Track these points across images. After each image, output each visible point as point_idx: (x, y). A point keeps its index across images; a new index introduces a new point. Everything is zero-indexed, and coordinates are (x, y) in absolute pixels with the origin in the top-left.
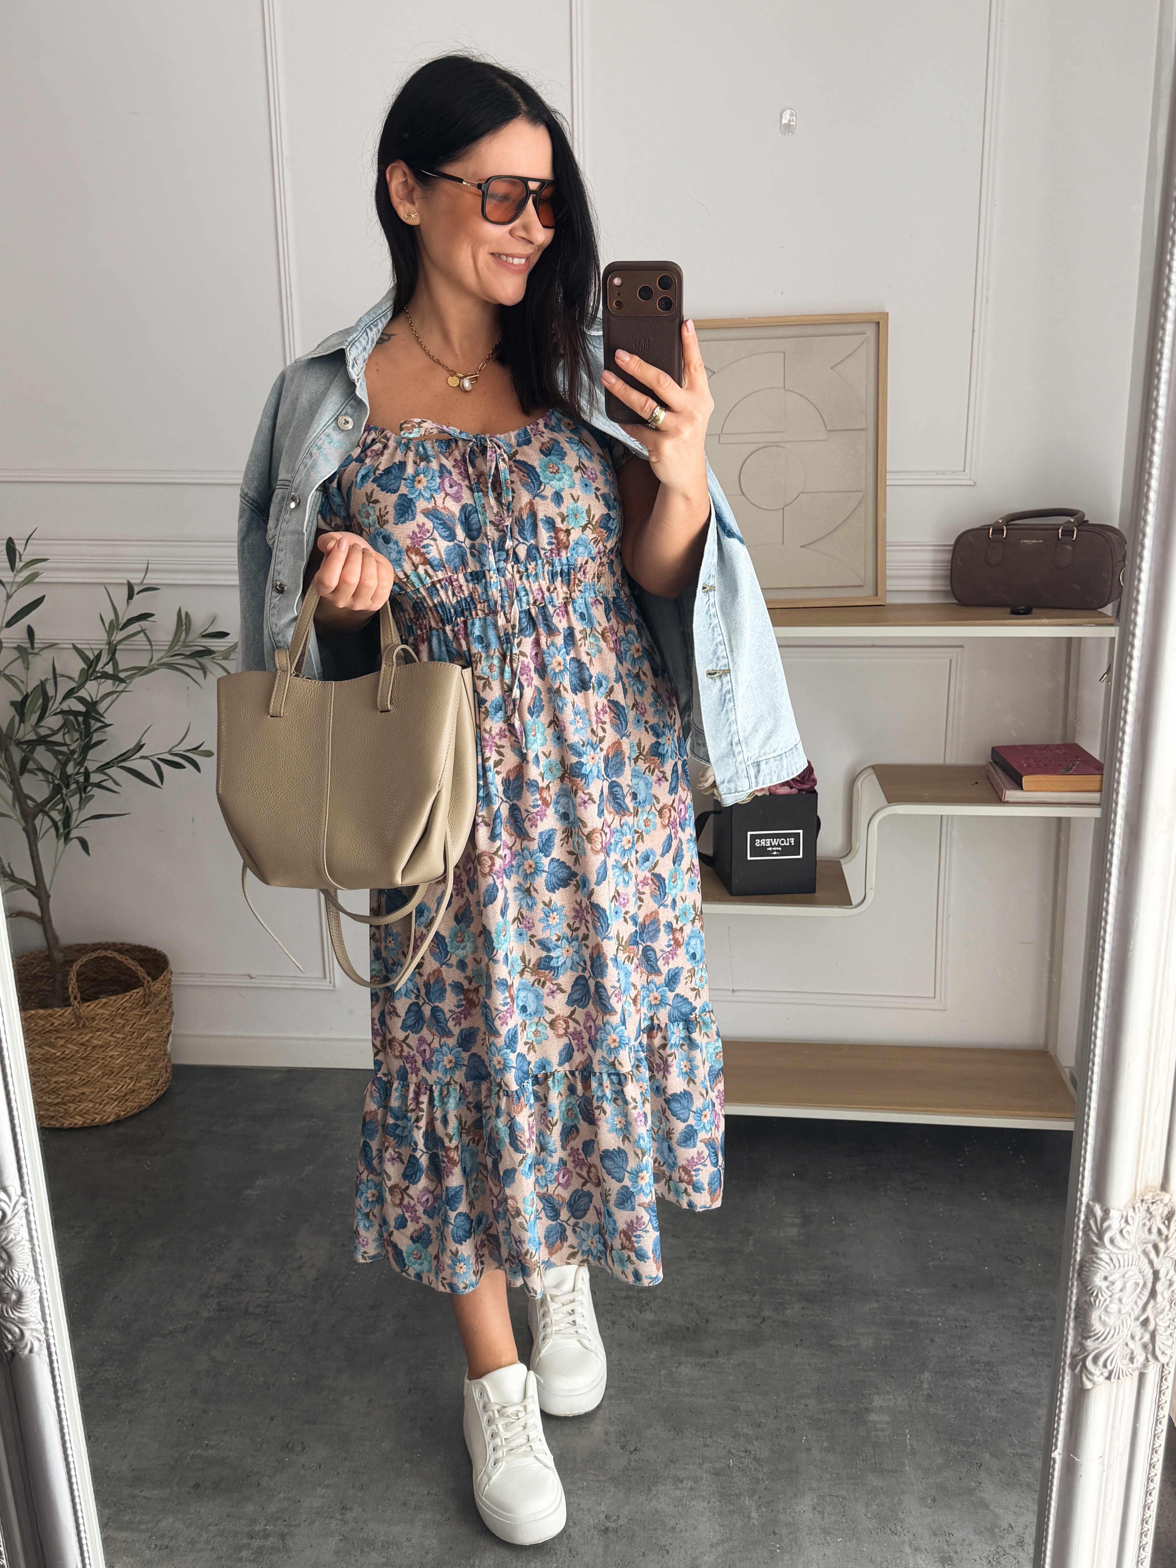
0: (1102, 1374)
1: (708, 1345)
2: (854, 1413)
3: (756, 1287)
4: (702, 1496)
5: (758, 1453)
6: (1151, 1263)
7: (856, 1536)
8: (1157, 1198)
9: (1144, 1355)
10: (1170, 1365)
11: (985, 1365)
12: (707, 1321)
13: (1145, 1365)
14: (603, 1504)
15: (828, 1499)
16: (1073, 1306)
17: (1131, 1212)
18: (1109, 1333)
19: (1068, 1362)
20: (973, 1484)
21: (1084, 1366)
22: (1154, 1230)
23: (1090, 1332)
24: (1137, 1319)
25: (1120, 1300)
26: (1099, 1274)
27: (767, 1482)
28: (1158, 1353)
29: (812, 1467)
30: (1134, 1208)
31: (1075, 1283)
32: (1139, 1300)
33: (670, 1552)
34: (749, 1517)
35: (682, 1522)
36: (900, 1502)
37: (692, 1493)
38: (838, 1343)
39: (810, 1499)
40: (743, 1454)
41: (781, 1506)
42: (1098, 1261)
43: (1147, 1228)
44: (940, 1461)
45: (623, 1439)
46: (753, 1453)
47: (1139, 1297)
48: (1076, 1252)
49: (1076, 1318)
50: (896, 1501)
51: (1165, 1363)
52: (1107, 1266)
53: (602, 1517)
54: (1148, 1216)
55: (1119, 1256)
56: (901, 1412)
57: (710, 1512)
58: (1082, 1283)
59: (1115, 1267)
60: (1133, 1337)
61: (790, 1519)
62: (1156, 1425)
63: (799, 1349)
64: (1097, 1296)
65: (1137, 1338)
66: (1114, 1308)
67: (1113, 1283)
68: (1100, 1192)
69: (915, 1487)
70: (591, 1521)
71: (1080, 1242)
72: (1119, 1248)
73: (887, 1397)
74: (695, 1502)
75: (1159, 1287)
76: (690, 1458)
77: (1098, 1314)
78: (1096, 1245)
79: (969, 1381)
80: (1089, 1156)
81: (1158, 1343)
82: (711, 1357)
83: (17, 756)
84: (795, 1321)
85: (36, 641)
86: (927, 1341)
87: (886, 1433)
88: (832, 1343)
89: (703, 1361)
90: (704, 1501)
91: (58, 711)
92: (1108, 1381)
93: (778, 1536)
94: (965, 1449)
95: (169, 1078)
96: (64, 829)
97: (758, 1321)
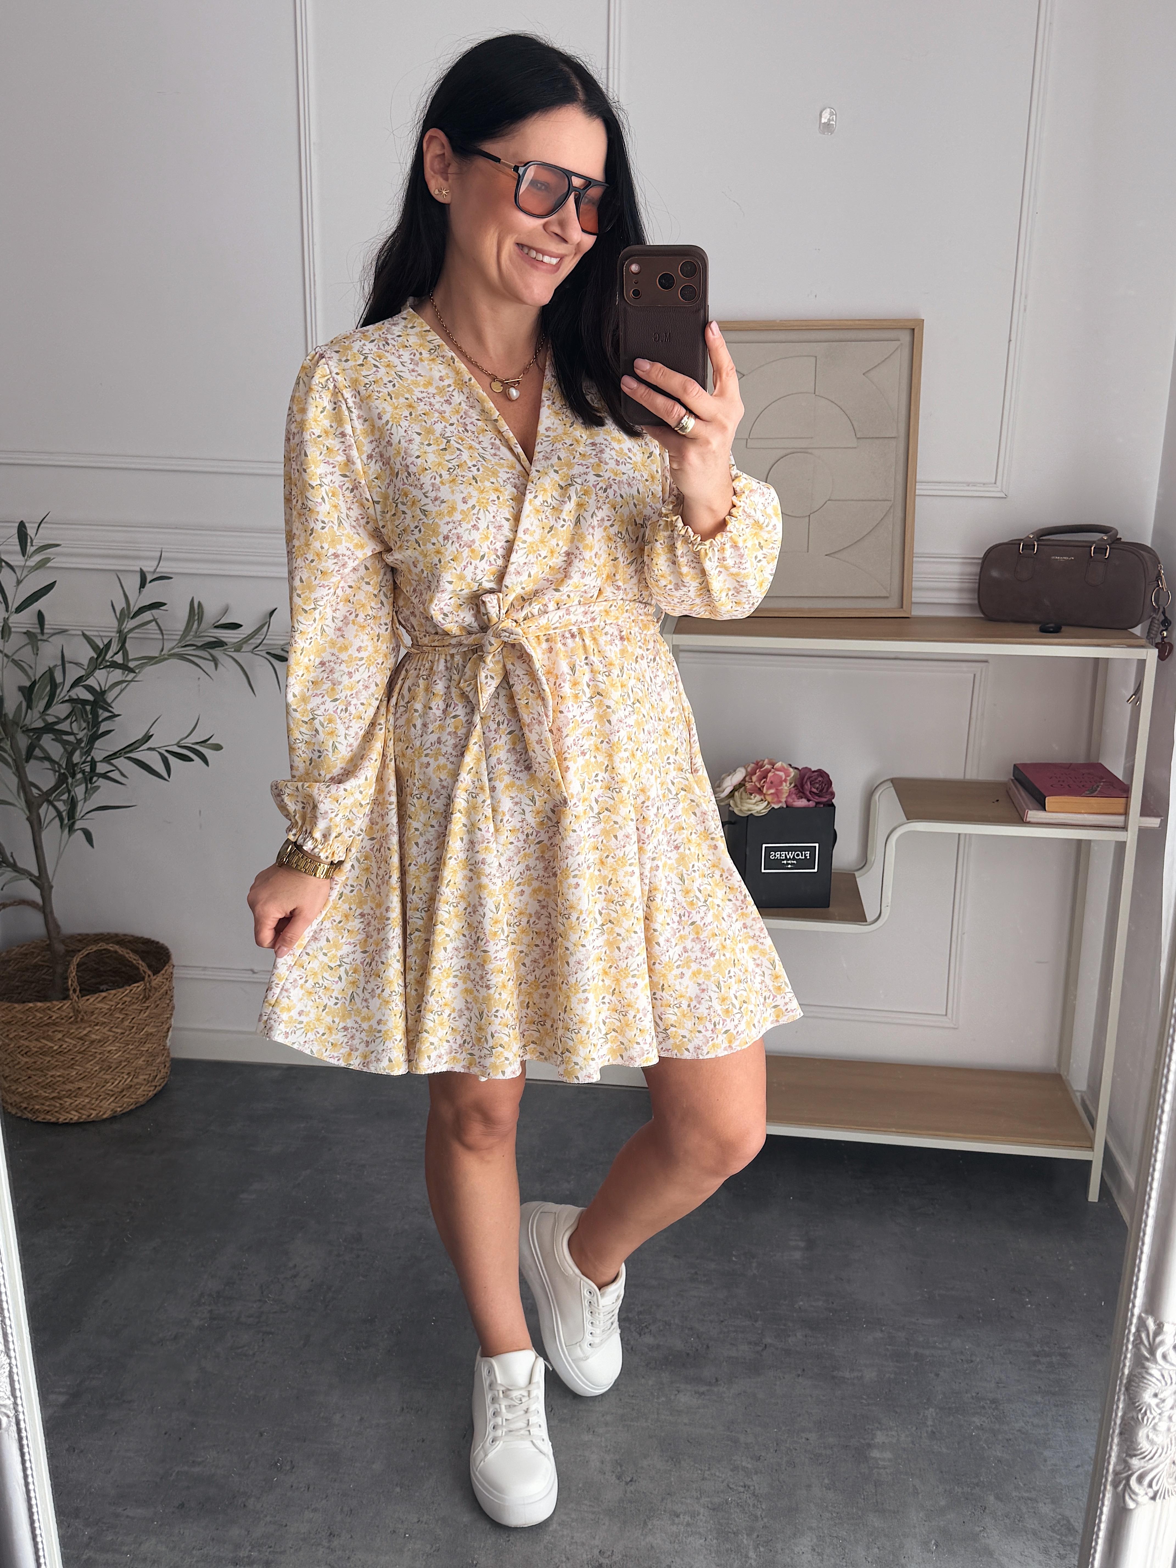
0: (1146, 1494)
1: (708, 1372)
2: (856, 1449)
3: (758, 1312)
4: (700, 1533)
5: (757, 1488)
11: (991, 1403)
12: (708, 1347)
14: (597, 1537)
15: (828, 1540)
16: (1118, 1421)
18: (1156, 1452)
19: (1110, 1479)
20: (977, 1529)
21: (1127, 1484)
23: (1136, 1449)
25: (1170, 1418)
26: (1148, 1391)
27: (765, 1520)
29: (811, 1505)
31: (1122, 1398)
34: (747, 1556)
35: (678, 1560)
36: (901, 1546)
37: (689, 1529)
38: (841, 1374)
39: (809, 1539)
40: (742, 1489)
41: (779, 1546)
42: (1148, 1377)
44: (943, 1503)
45: (619, 1469)
46: (752, 1488)
48: (1124, 1365)
49: (1121, 1434)
50: (897, 1545)
52: (1157, 1383)
53: (596, 1552)
55: (1171, 1373)
56: (904, 1449)
57: (707, 1549)
58: (1130, 1399)
59: (1166, 1384)
61: (789, 1560)
63: (800, 1380)
64: (1145, 1412)
66: (1163, 1426)
67: (1163, 1401)
68: (1154, 1305)
69: (917, 1530)
70: (585, 1556)
71: (1129, 1355)
72: (1172, 1364)
73: (890, 1433)
74: (692, 1539)
76: (688, 1491)
77: (1145, 1432)
78: (1147, 1359)
79: (974, 1419)
80: (1144, 1266)
82: (710, 1384)
83: (23, 742)
84: (798, 1349)
85: (46, 626)
86: (932, 1375)
87: (888, 1471)
88: (835, 1373)
89: (703, 1389)
90: (701, 1538)
91: (67, 698)
92: (1152, 1501)
94: (969, 1491)
95: (167, 1073)
96: (69, 820)
97: (760, 1348)
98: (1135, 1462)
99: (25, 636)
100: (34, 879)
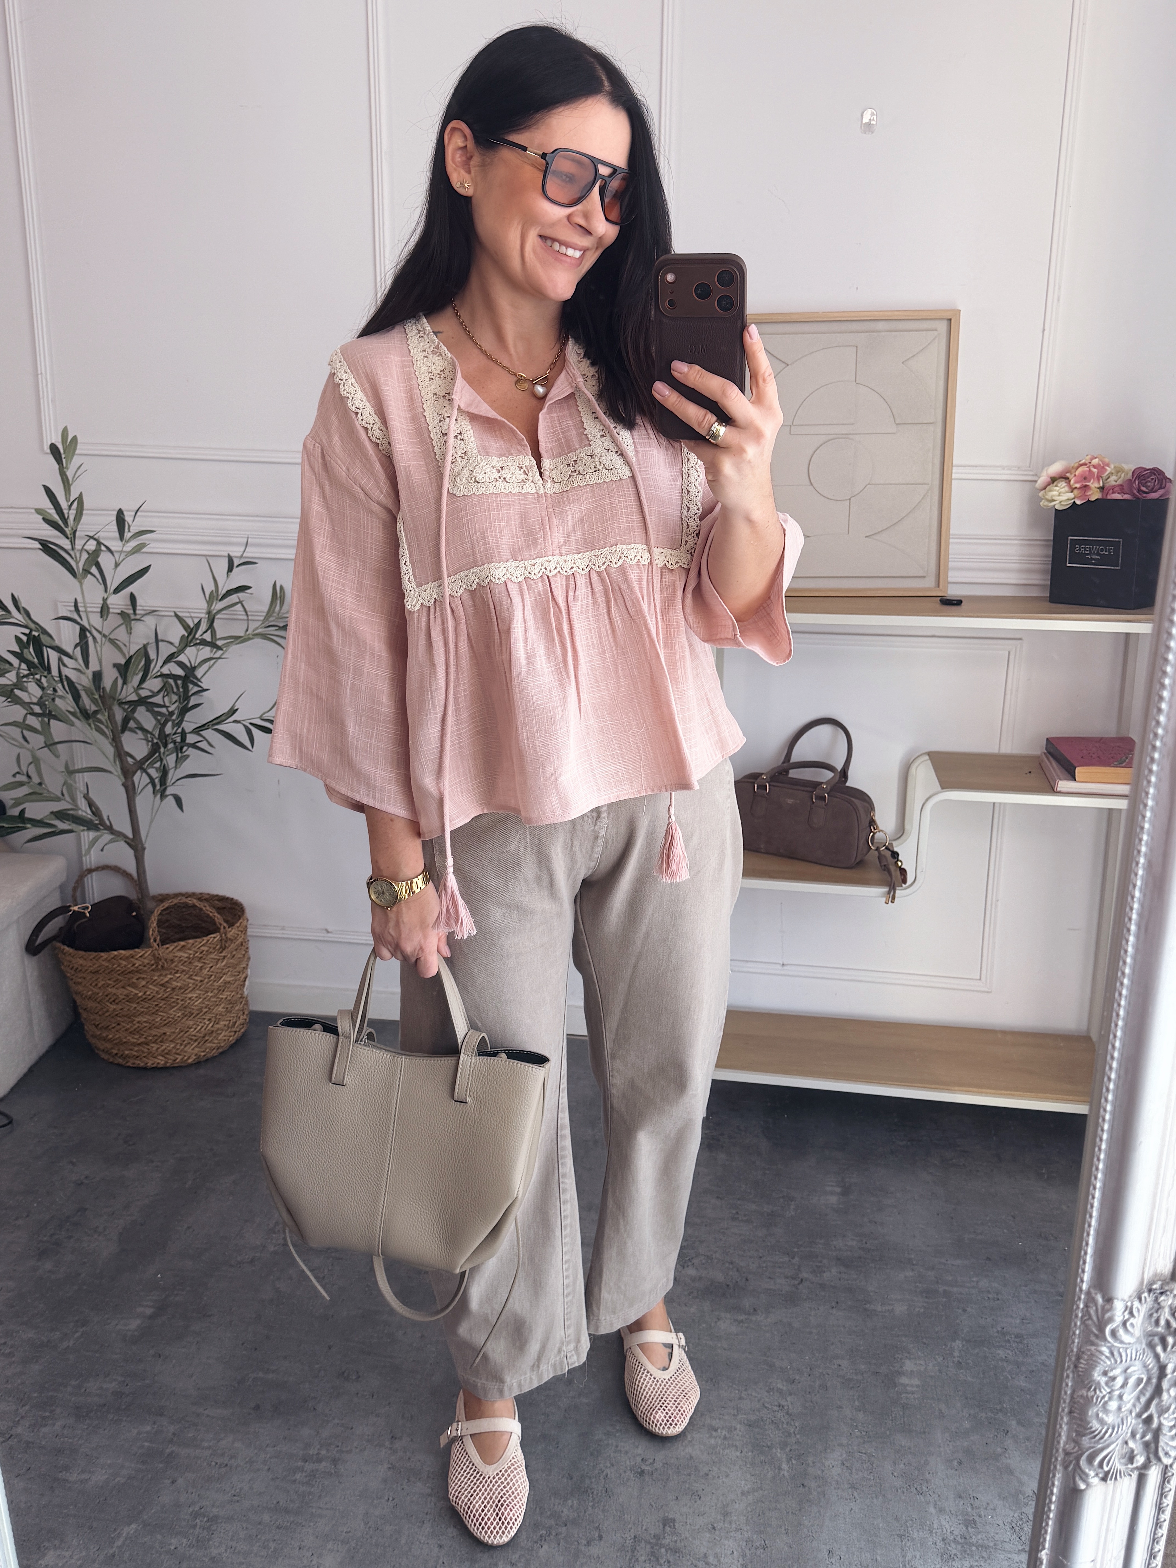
1: (747, 1303)
2: (886, 1375)
3: (796, 1250)
4: (736, 1446)
5: (791, 1407)
7: (883, 1492)
11: (1016, 1337)
12: (747, 1280)
15: (857, 1456)
20: (999, 1450)
27: (798, 1436)
29: (842, 1424)
33: (702, 1498)
34: (780, 1469)
35: (715, 1469)
36: (927, 1463)
37: (726, 1442)
38: (872, 1307)
39: (839, 1454)
40: (776, 1408)
41: (810, 1460)
44: (967, 1425)
46: (786, 1408)
50: (922, 1462)
53: (639, 1461)
56: (931, 1377)
57: (742, 1461)
61: (819, 1472)
63: (834, 1311)
69: (942, 1449)
73: (918, 1362)
74: (729, 1451)
79: (999, 1352)
82: (749, 1314)
83: (119, 715)
84: (832, 1284)
85: (138, 607)
86: (960, 1311)
87: (916, 1396)
88: (867, 1306)
89: (742, 1317)
90: (737, 1451)
91: (159, 674)
93: (807, 1488)
94: (992, 1415)
95: (246, 1019)
96: (161, 786)
97: (796, 1282)
99: (119, 616)
100: (129, 841)
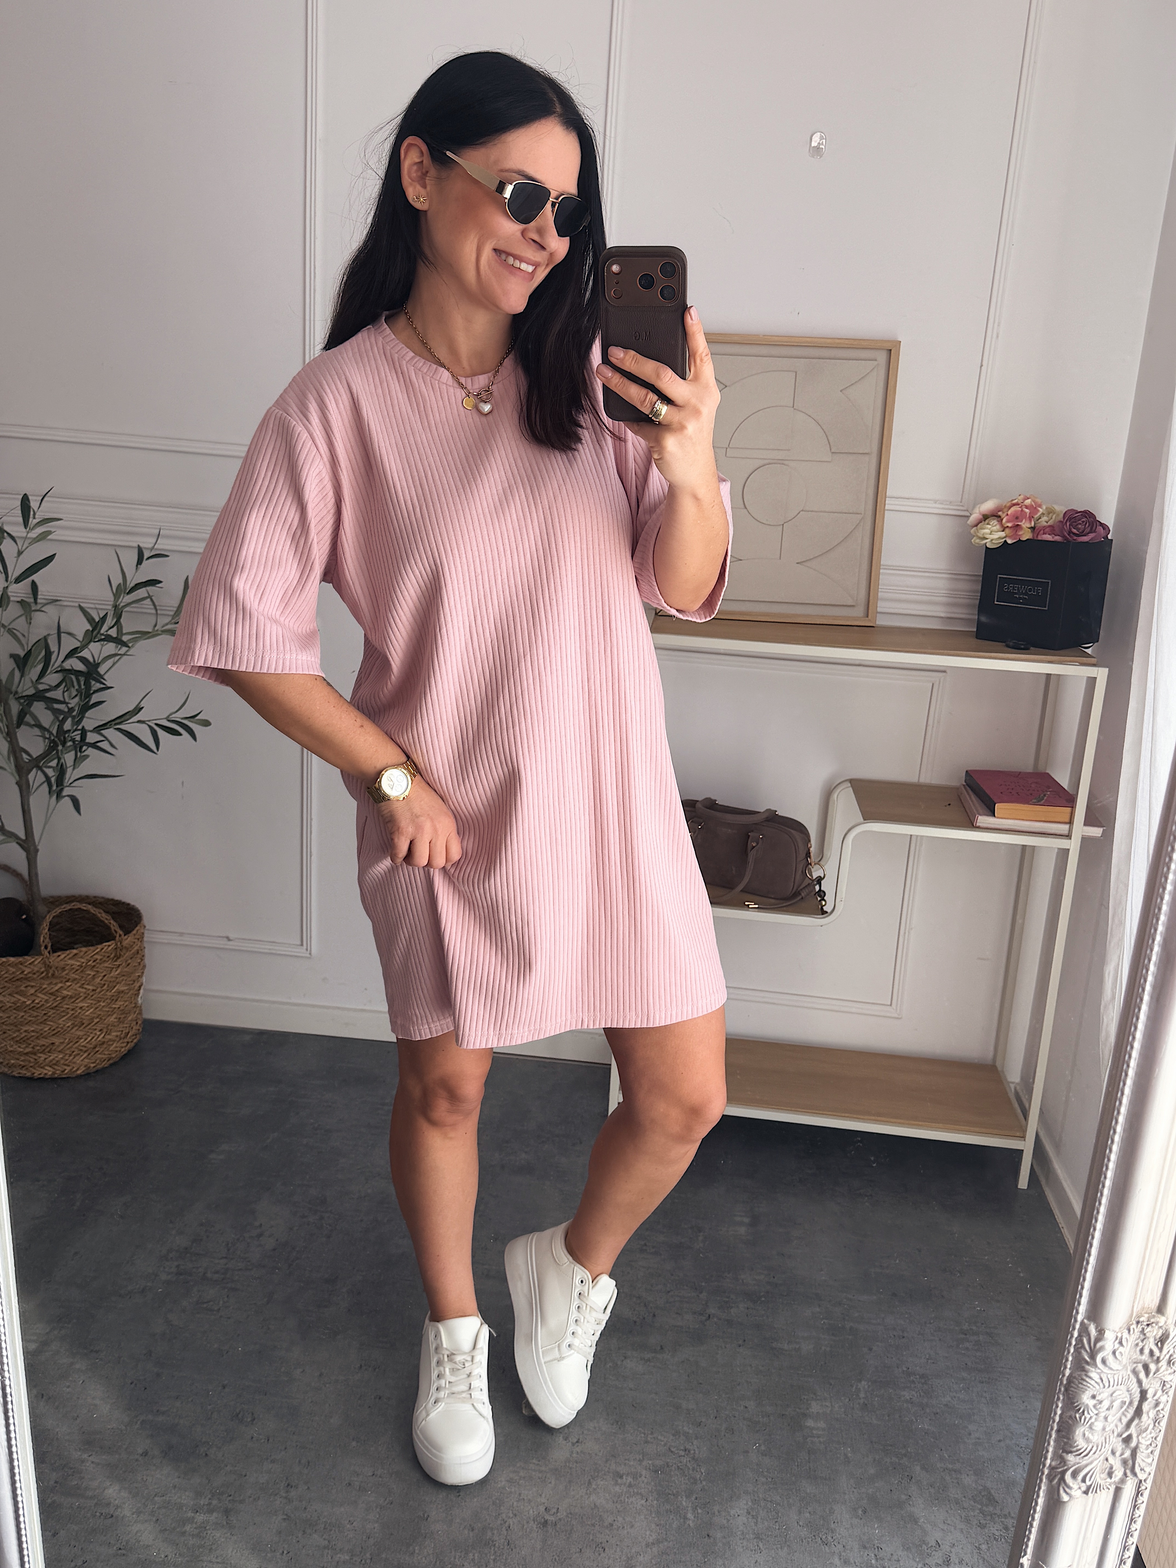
0: (1080, 1488)
1: (654, 1340)
2: (792, 1418)
3: (703, 1284)
4: (641, 1494)
5: (697, 1452)
6: (1140, 1382)
7: (788, 1543)
8: (1152, 1320)
9: (1123, 1470)
10: (1148, 1481)
11: (920, 1377)
12: (654, 1315)
13: (1123, 1481)
14: (543, 1496)
15: (762, 1503)
16: (1057, 1419)
17: (1125, 1335)
18: (1091, 1450)
19: (1046, 1473)
20: (903, 1497)
21: (1062, 1479)
22: (1147, 1351)
23: (1071, 1446)
24: (1120, 1435)
25: (1106, 1418)
26: (1087, 1392)
27: (704, 1483)
28: (1137, 1469)
29: (748, 1470)
30: (1129, 1330)
31: (1061, 1397)
32: (1123, 1418)
33: (606, 1549)
34: (685, 1518)
35: (620, 1519)
36: (832, 1512)
37: (631, 1490)
38: (779, 1345)
39: (745, 1502)
40: (682, 1453)
41: (716, 1508)
42: (1087, 1379)
43: (1139, 1348)
44: (872, 1471)
46: (692, 1452)
47: (1123, 1414)
48: (1065, 1368)
49: (1058, 1431)
50: (827, 1510)
51: (1143, 1479)
52: (1096, 1385)
53: (542, 1509)
54: (1142, 1337)
55: (1109, 1376)
56: (837, 1419)
57: (647, 1510)
58: (1069, 1398)
59: (1104, 1387)
60: (1113, 1453)
61: (725, 1522)
62: (1127, 1537)
63: (741, 1350)
64: (1083, 1411)
65: (1118, 1454)
66: (1098, 1426)
67: (1101, 1402)
68: (1097, 1310)
69: (847, 1497)
70: (531, 1512)
71: (1070, 1358)
72: (1111, 1369)
73: (824, 1403)
74: (634, 1499)
75: (1146, 1407)
76: (631, 1453)
77: (1082, 1430)
78: (1087, 1363)
79: (904, 1393)
80: (1089, 1276)
81: (1138, 1460)
82: (655, 1351)
83: (14, 709)
84: (739, 1320)
85: (39, 597)
86: (865, 1350)
87: (821, 1440)
88: (774, 1345)
89: (648, 1356)
90: (642, 1499)
91: (59, 669)
92: (1085, 1495)
93: (712, 1539)
94: (897, 1461)
95: (139, 1030)
96: (57, 786)
97: (704, 1318)
98: (1070, 1458)
99: (19, 606)
100: (21, 842)
